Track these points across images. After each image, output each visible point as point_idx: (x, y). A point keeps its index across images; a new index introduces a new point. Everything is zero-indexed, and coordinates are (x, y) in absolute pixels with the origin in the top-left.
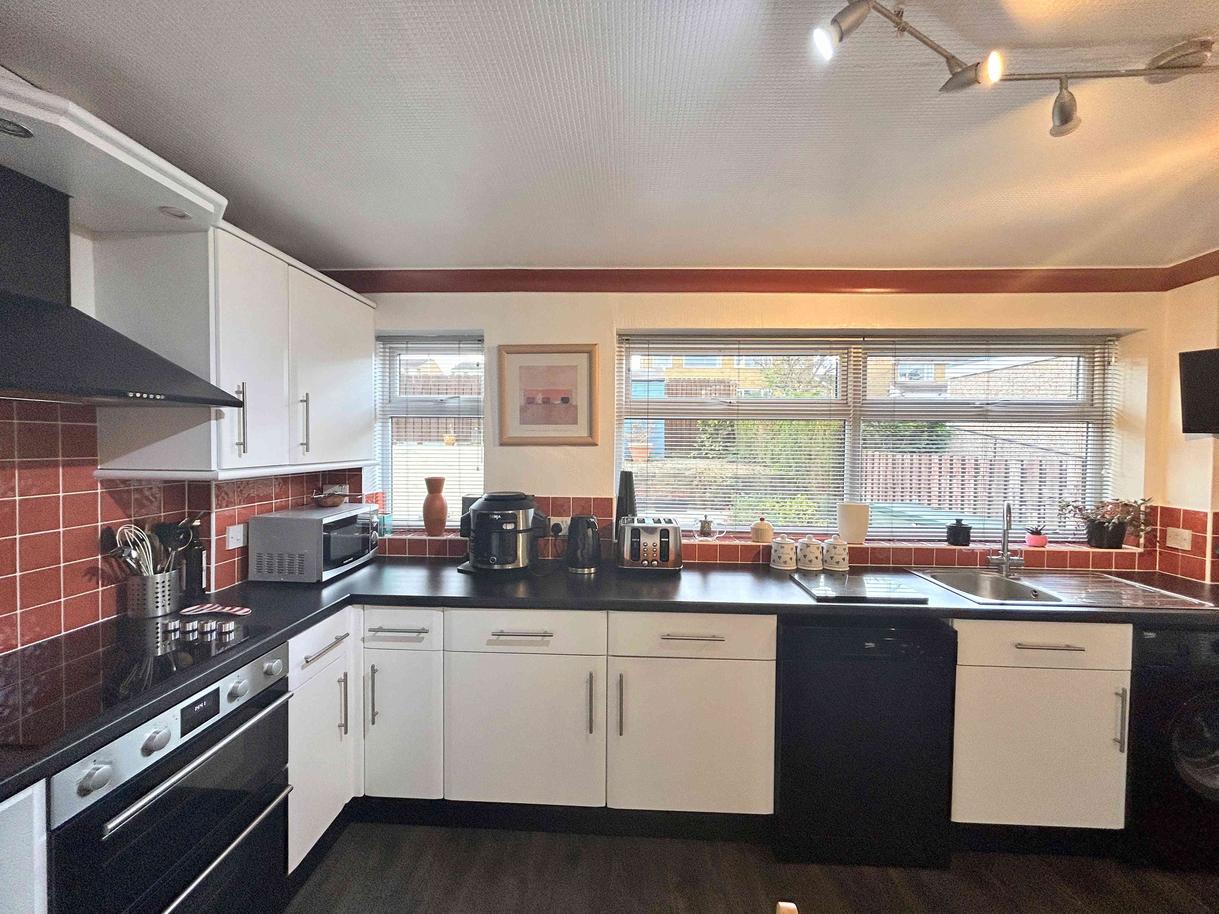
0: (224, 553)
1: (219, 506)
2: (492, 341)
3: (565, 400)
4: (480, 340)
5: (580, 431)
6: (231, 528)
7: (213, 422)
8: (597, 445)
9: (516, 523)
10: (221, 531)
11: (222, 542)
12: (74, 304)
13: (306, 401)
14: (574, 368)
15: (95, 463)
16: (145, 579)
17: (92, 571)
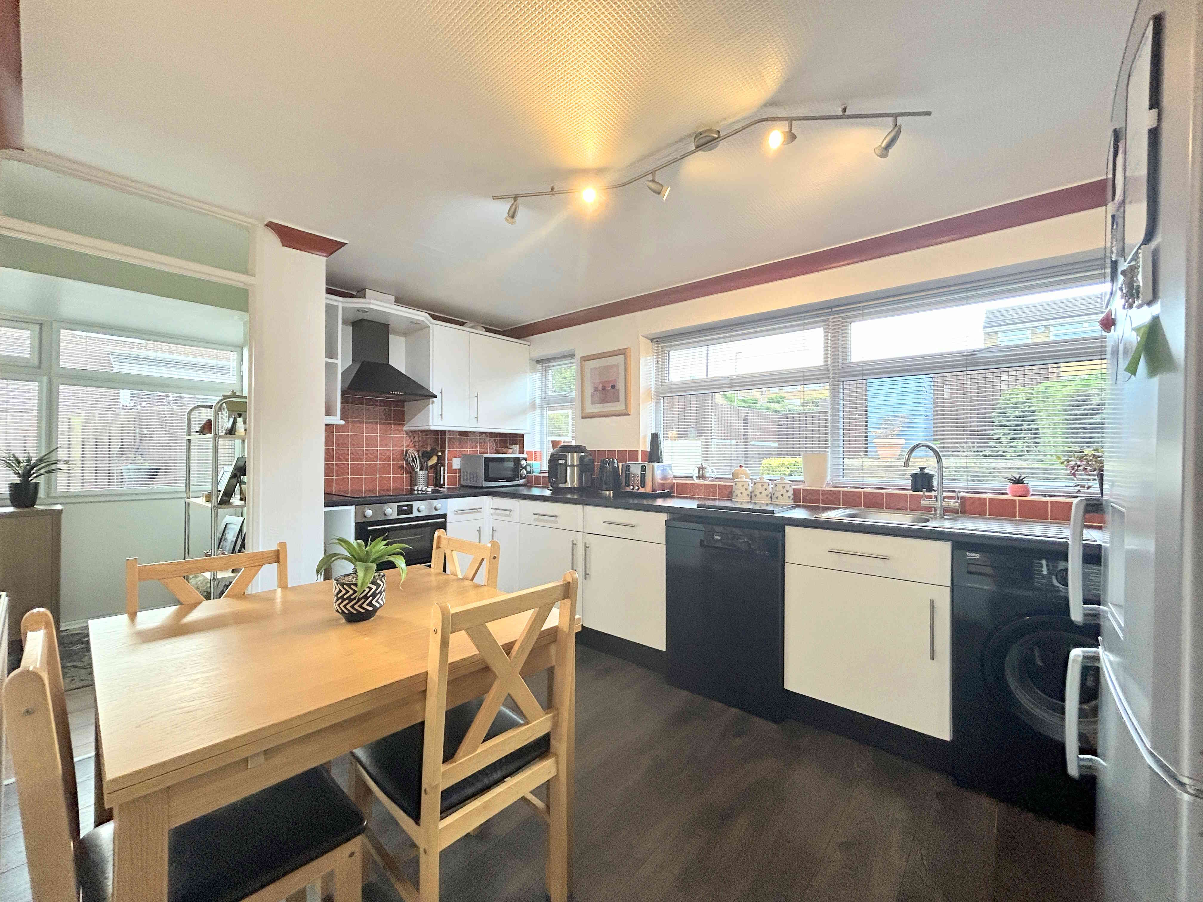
0: (451, 470)
1: (449, 447)
2: (579, 354)
3: (613, 387)
4: (572, 356)
5: (619, 407)
6: (454, 459)
7: (431, 405)
8: (629, 415)
9: (566, 461)
10: (450, 460)
11: (450, 465)
12: (390, 363)
13: (477, 397)
14: (617, 366)
15: (404, 424)
16: (416, 472)
17: (402, 467)
